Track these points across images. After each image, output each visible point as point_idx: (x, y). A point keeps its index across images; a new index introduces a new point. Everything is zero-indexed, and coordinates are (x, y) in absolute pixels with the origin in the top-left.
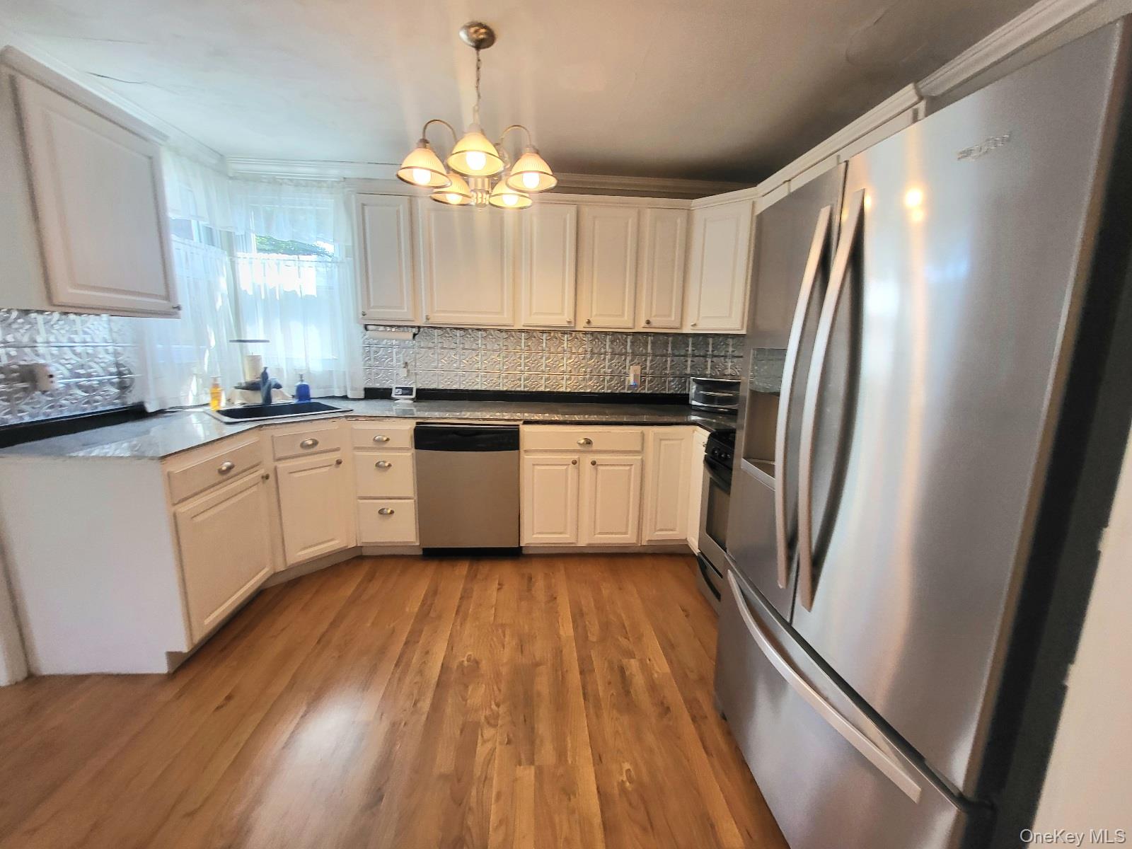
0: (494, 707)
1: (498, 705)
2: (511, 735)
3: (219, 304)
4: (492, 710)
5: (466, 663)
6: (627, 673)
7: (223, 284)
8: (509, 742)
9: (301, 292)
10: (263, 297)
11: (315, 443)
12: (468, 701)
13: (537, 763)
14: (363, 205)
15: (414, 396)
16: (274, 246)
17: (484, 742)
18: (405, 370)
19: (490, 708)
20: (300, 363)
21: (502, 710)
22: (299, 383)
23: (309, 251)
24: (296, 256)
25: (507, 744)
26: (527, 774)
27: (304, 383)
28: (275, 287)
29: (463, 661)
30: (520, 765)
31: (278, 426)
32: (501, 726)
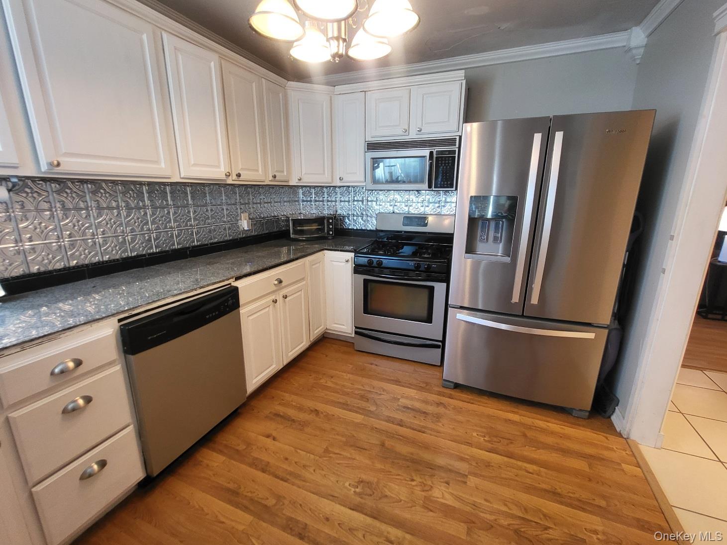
0: (414, 483)
1: (413, 480)
2: (442, 480)
4: (416, 486)
5: (357, 490)
6: (410, 407)
8: (448, 483)
12: (402, 498)
13: (467, 474)
17: (443, 497)
19: (414, 486)
21: (418, 479)
25: (449, 485)
26: (472, 481)
29: (355, 492)
30: (466, 483)
32: (432, 483)
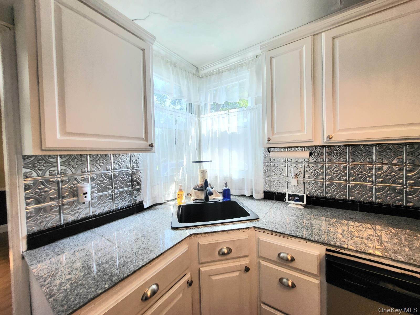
3: (190, 142)
7: (193, 132)
9: (229, 131)
10: (211, 136)
11: (230, 251)
14: (272, 58)
15: (305, 203)
16: (217, 107)
18: (296, 180)
20: (226, 174)
22: (225, 188)
23: (234, 106)
24: (227, 111)
27: (227, 188)
28: (217, 130)
31: (203, 235)
